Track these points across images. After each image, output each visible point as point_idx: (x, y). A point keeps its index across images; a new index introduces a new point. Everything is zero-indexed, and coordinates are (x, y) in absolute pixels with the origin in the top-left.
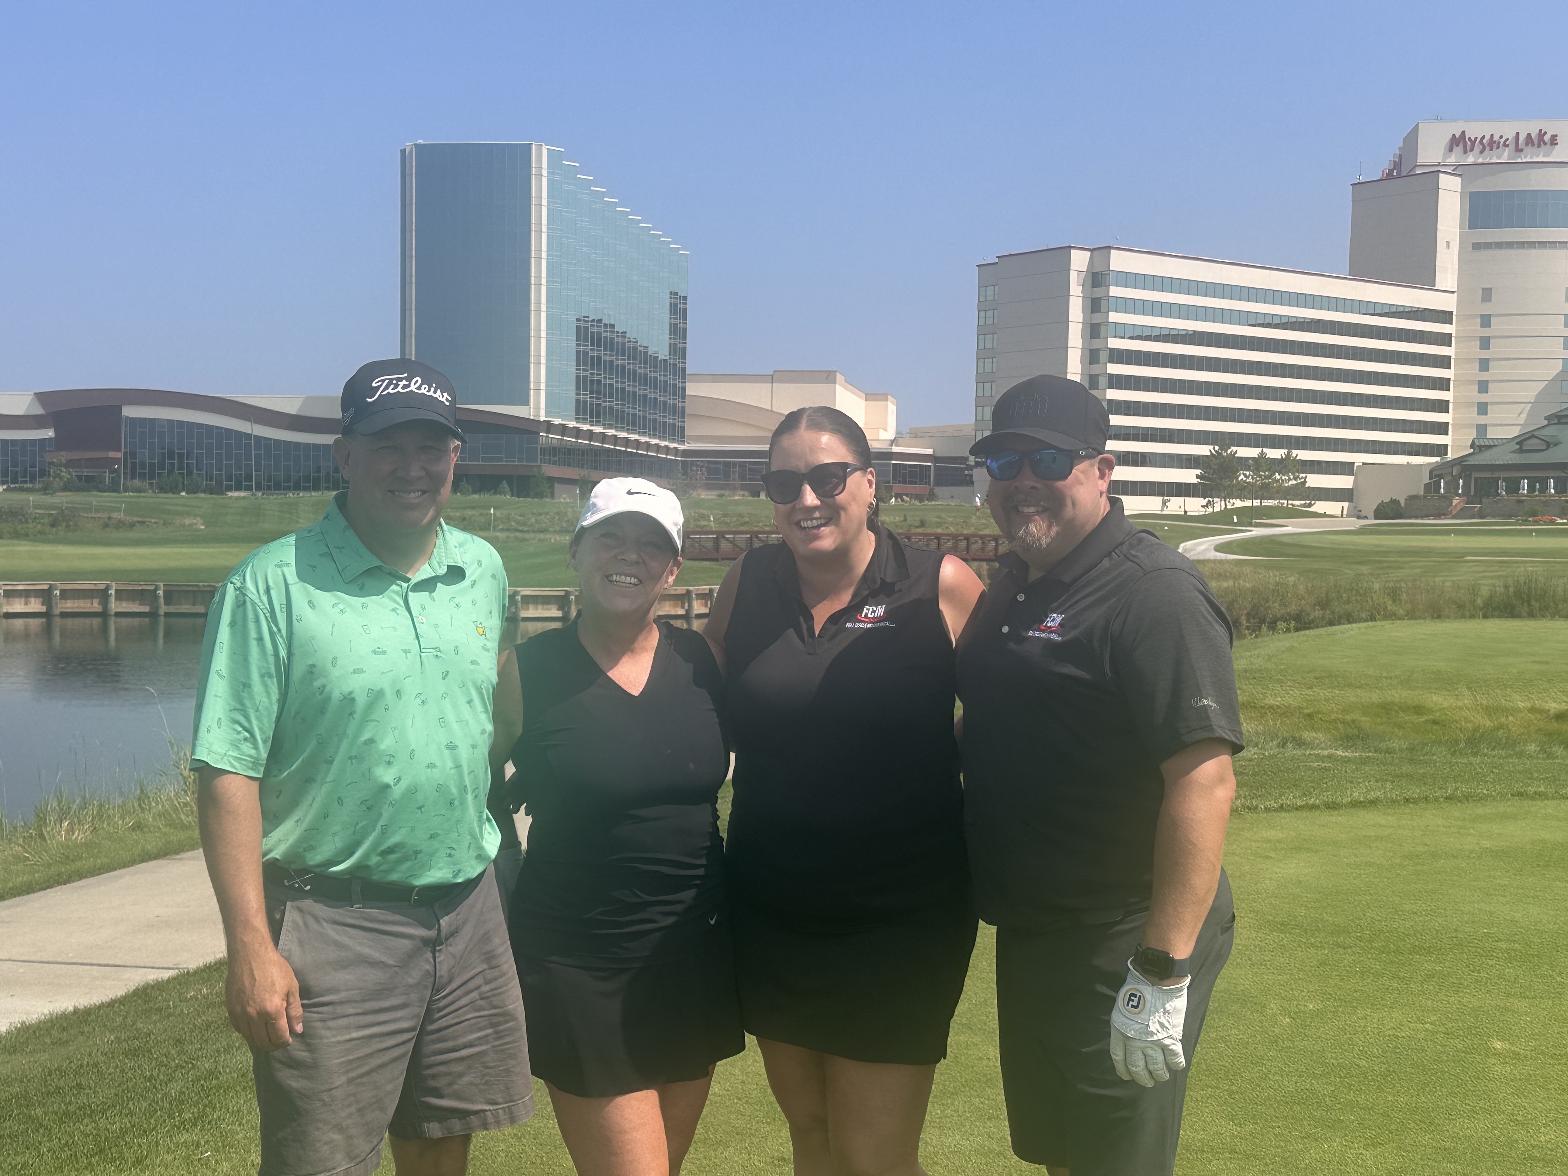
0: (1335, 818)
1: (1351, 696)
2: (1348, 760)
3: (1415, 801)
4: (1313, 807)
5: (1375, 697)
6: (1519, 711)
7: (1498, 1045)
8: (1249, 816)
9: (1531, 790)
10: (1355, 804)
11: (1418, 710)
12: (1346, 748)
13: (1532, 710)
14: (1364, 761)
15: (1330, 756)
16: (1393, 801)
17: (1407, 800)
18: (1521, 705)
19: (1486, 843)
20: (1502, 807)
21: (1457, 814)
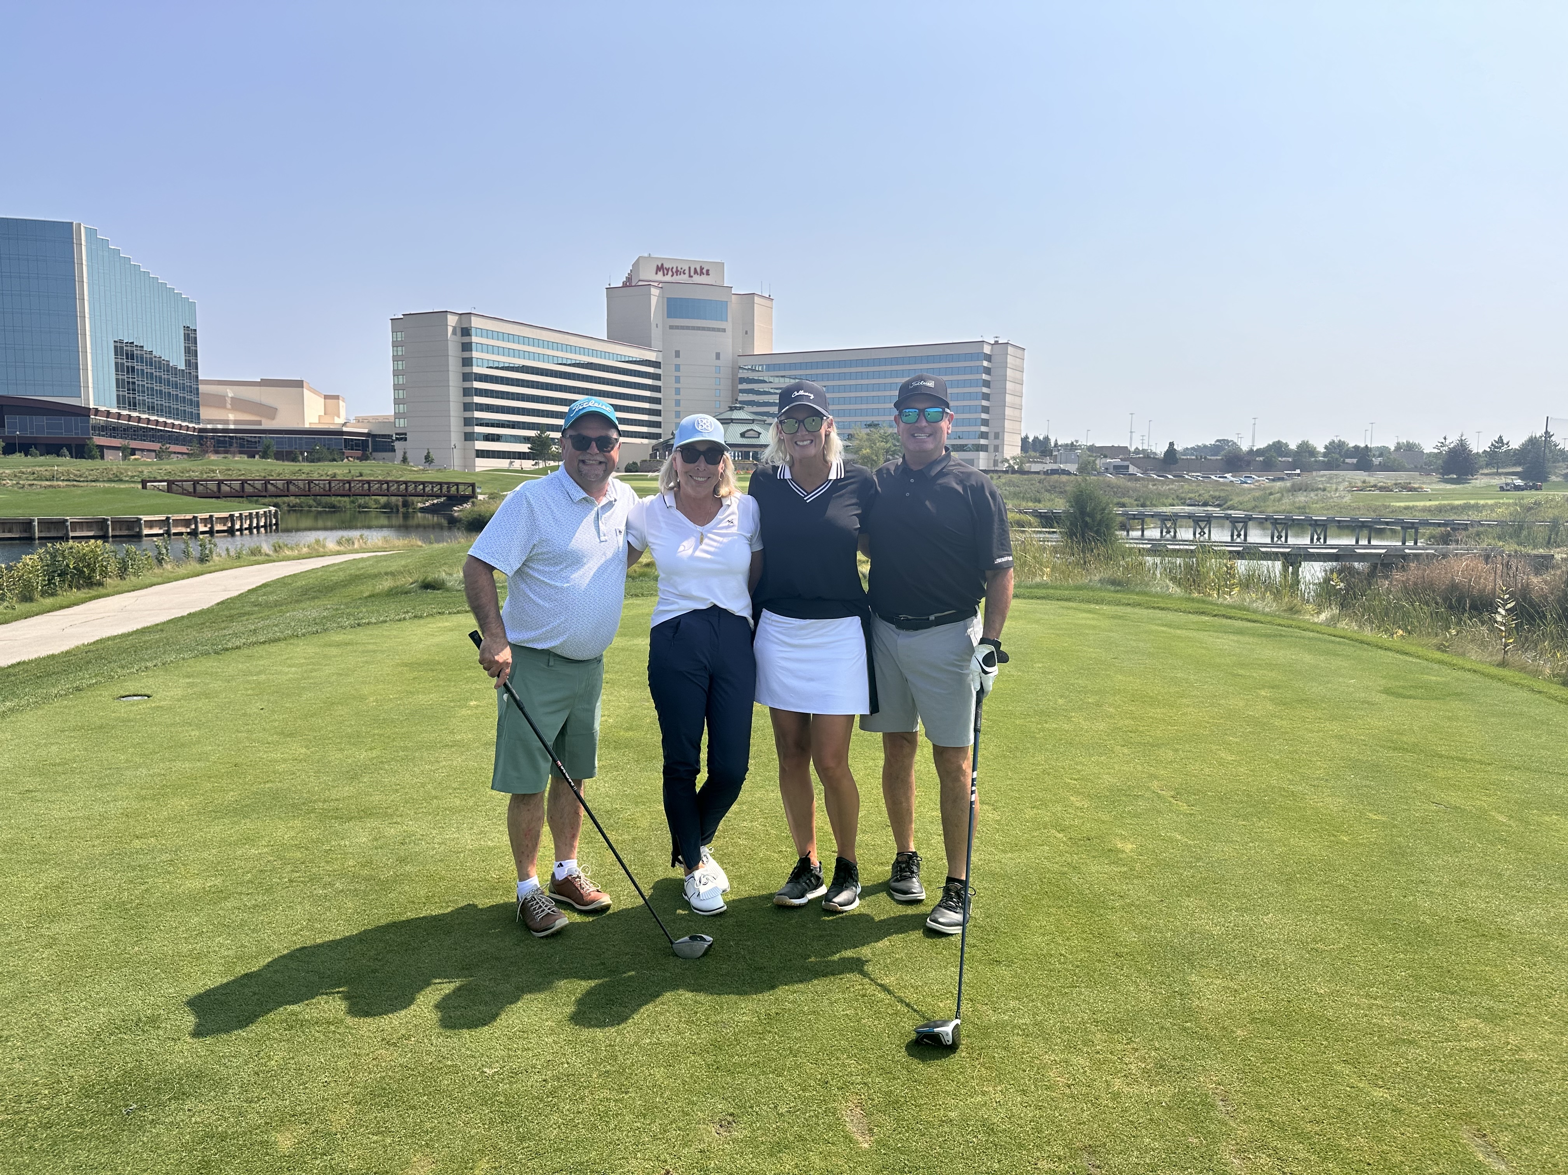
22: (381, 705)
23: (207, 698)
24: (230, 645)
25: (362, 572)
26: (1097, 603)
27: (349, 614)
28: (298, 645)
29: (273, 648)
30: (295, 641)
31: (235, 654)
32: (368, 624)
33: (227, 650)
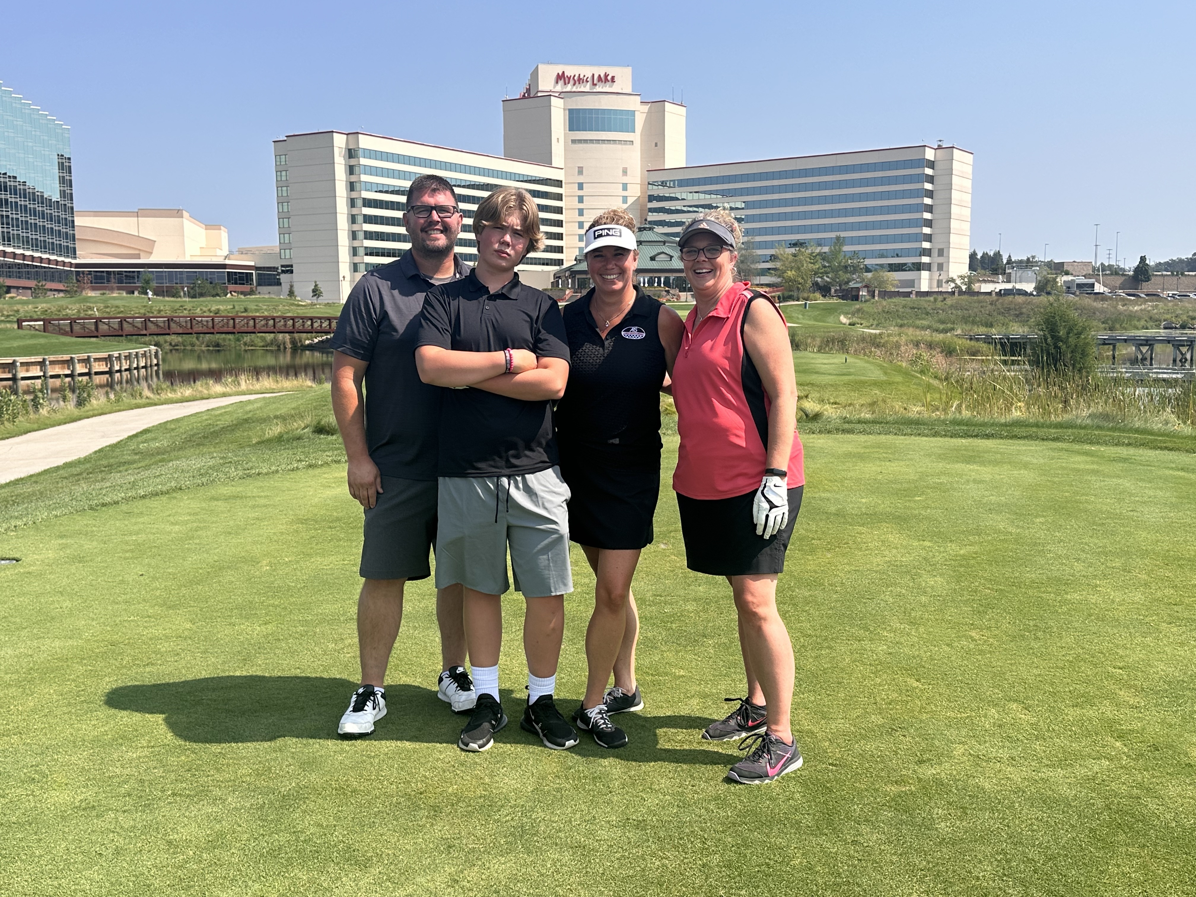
22: (274, 570)
23: (80, 562)
24: (107, 500)
25: (250, 415)
26: (1091, 443)
27: (237, 463)
28: (182, 499)
29: (155, 503)
30: (178, 495)
31: (111, 511)
32: (259, 474)
33: (104, 505)
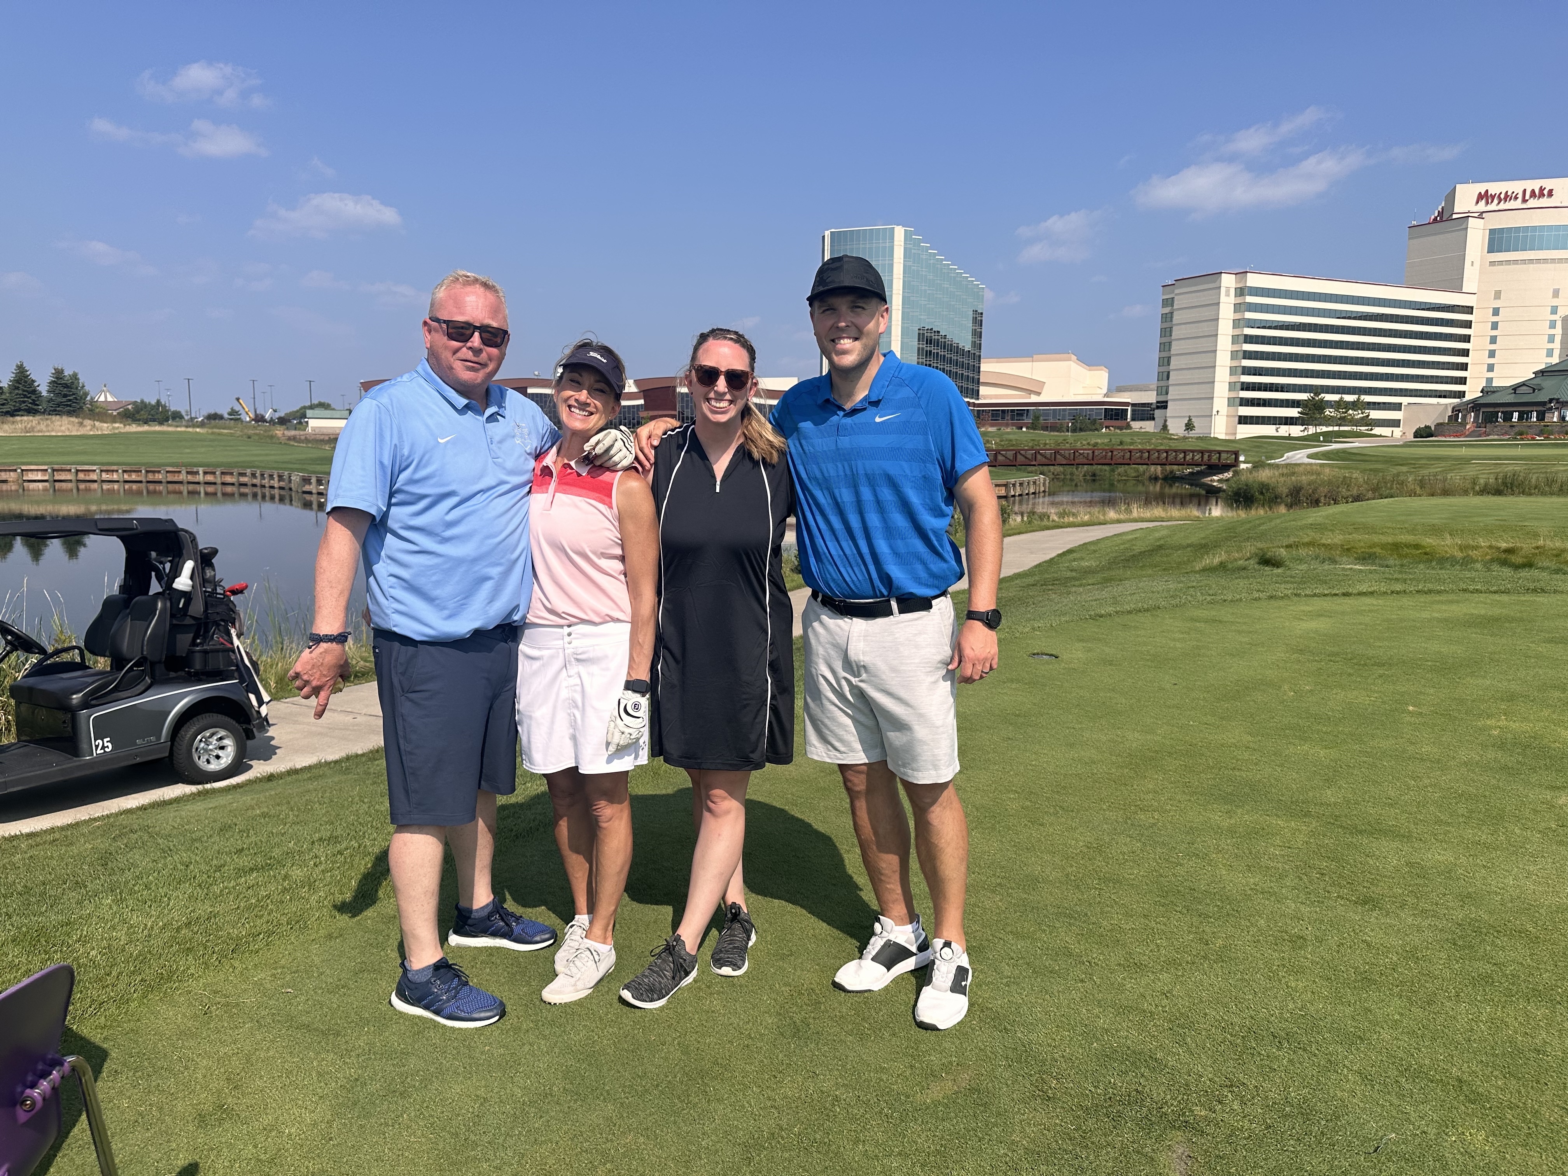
0: (1347, 600)
1: (1376, 538)
2: (1361, 571)
3: (1398, 593)
4: (1336, 595)
5: (1390, 539)
6: (1482, 547)
7: (1411, 708)
8: (1295, 599)
9: (1471, 588)
10: (1361, 594)
11: (1417, 546)
12: (1363, 564)
13: (1490, 547)
14: (1371, 572)
15: (1351, 569)
16: (1385, 593)
17: (1392, 592)
18: (1483, 544)
19: (1436, 615)
20: (1451, 597)
21: (1422, 600)
24: (1101, 612)
27: (1199, 588)
28: (1166, 618)
29: (1144, 619)
30: (1161, 613)
31: (1110, 622)
32: (1226, 601)
